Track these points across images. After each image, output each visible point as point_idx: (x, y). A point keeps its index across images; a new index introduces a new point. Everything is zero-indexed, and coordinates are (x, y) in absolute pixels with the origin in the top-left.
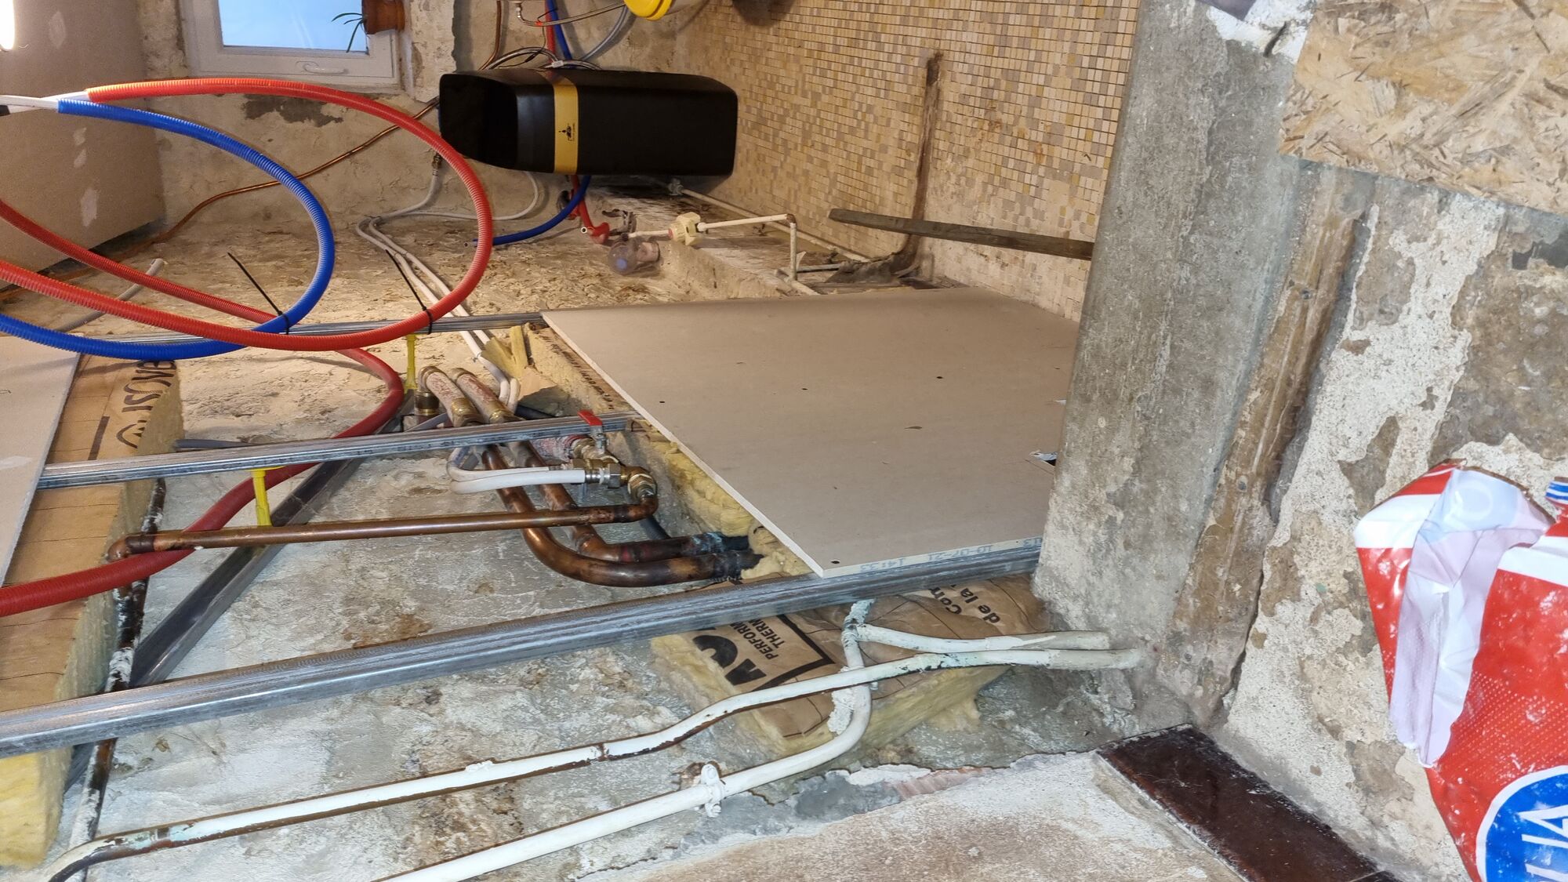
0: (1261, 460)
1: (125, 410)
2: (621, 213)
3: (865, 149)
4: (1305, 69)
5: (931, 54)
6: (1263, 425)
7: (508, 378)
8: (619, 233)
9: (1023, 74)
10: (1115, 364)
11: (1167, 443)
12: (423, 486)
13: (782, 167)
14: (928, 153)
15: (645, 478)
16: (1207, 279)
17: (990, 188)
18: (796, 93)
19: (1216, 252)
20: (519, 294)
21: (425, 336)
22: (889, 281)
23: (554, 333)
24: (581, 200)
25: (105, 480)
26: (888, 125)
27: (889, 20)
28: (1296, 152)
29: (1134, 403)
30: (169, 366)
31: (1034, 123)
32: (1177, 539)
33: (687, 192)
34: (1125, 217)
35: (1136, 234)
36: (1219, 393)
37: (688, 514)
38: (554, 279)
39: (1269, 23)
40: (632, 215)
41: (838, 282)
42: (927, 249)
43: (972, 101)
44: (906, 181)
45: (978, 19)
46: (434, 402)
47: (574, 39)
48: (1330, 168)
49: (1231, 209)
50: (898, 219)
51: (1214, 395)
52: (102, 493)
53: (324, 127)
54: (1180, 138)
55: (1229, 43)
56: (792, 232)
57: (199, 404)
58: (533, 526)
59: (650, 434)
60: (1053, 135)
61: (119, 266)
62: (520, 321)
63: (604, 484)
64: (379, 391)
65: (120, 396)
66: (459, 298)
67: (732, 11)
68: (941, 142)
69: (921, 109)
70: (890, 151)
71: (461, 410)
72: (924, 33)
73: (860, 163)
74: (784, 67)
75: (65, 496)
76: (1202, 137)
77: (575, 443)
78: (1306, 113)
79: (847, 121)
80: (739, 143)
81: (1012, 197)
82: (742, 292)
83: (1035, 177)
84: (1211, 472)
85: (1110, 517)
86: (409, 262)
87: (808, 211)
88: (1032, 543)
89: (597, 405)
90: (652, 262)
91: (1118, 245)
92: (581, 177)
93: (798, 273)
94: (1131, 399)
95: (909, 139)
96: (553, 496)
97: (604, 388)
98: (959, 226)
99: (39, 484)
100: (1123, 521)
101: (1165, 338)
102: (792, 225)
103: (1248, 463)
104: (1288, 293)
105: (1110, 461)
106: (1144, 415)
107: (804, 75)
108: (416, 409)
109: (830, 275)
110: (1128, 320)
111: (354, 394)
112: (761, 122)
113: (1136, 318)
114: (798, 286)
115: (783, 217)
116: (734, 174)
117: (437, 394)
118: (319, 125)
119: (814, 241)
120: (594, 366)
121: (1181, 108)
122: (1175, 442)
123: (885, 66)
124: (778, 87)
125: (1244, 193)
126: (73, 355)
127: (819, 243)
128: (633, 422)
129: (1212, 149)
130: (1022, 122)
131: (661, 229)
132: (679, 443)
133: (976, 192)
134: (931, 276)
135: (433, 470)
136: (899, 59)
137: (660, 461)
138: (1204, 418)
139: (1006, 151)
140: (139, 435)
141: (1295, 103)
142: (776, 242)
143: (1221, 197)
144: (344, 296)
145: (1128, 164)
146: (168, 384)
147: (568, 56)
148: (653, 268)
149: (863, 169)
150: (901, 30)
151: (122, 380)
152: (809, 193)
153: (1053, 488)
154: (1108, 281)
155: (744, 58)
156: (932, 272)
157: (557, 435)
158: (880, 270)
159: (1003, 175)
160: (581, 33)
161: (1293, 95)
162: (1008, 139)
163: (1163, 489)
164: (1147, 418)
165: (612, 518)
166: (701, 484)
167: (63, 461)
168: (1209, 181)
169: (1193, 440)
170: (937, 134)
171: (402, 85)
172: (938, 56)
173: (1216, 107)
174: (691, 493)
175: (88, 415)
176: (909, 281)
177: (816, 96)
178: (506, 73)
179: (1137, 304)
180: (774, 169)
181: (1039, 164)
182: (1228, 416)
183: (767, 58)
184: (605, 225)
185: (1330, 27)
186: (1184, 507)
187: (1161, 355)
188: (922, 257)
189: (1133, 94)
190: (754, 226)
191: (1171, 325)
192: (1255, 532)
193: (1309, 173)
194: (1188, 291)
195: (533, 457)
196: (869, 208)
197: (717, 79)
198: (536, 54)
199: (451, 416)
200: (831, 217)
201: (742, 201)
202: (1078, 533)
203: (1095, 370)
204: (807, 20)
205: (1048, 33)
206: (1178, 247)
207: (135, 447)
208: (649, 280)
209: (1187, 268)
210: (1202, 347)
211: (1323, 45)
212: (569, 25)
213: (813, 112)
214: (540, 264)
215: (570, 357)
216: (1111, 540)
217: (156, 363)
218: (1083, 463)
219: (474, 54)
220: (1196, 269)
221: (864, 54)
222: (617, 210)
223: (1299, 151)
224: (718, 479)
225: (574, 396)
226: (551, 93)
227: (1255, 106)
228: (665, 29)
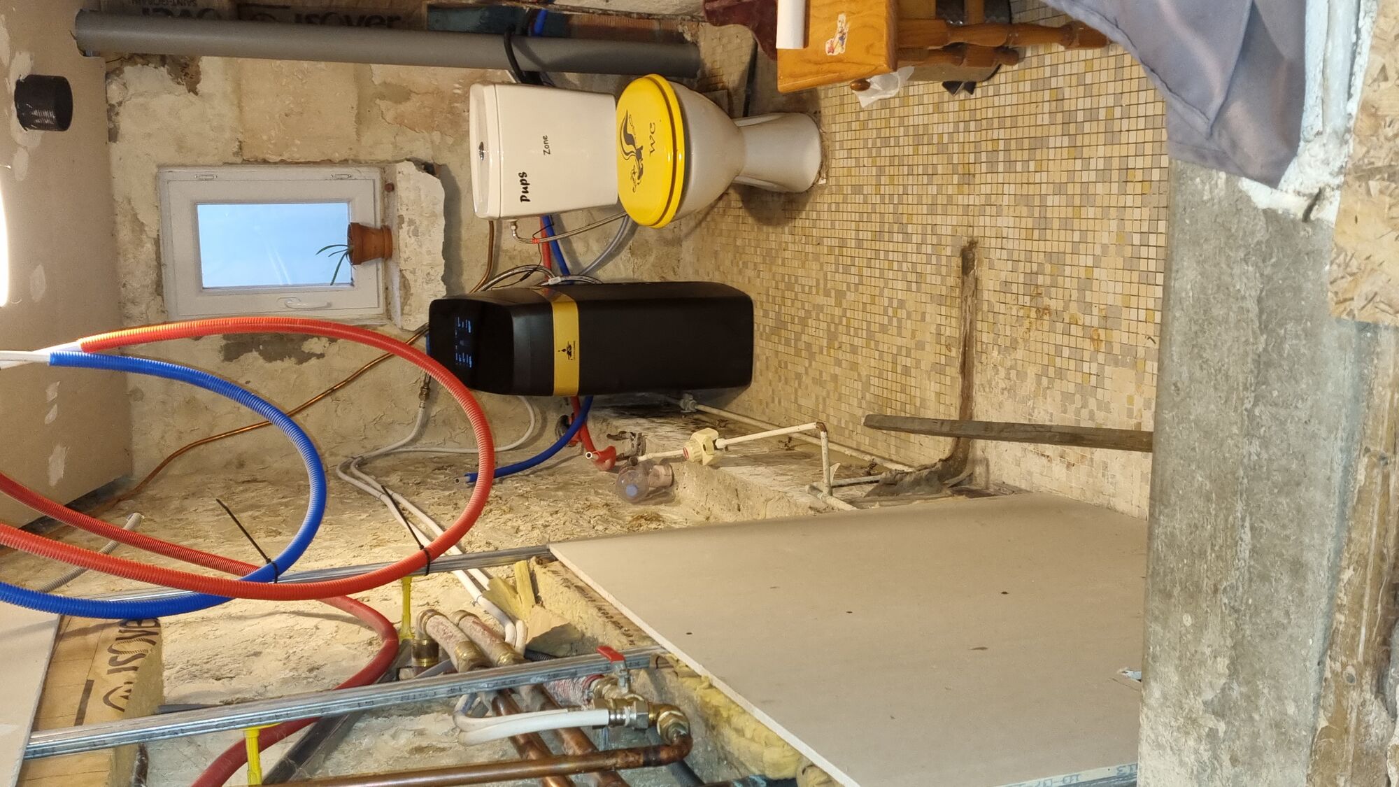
0: (1366, 648)
1: (110, 672)
2: (628, 435)
3: (900, 348)
4: (1344, 232)
5: (964, 242)
6: (1361, 607)
7: (513, 620)
8: (627, 458)
9: (1068, 257)
10: (1193, 553)
11: (1262, 637)
12: (424, 744)
13: (807, 373)
14: (971, 347)
15: (675, 716)
16: (1279, 454)
17: (1045, 381)
18: (817, 293)
19: (1283, 423)
20: (518, 530)
21: (423, 577)
22: (939, 491)
23: (564, 566)
24: (582, 424)
25: (94, 747)
26: (923, 319)
27: (915, 209)
28: (1348, 314)
29: (1219, 596)
30: (153, 624)
31: (1087, 307)
32: (1290, 749)
33: (701, 408)
34: (1182, 393)
35: (1197, 410)
36: (1310, 577)
37: (726, 758)
38: (557, 512)
39: (1302, 190)
40: (640, 437)
41: (879, 495)
42: (979, 453)
43: (1014, 288)
44: (948, 378)
45: (1012, 203)
46: (433, 650)
47: (572, 253)
48: (1387, 328)
49: (1293, 377)
50: (943, 422)
51: (1305, 579)
52: (92, 760)
53: (304, 364)
54: (1230, 308)
55: (1265, 212)
56: (823, 442)
57: (177, 668)
58: (552, 774)
59: (677, 669)
60: (1109, 319)
61: (97, 521)
62: (524, 556)
63: (629, 726)
64: (370, 644)
65: (104, 658)
66: (453, 538)
67: (742, 212)
68: (985, 335)
69: (958, 300)
70: (927, 347)
71: (465, 654)
72: (954, 220)
73: (894, 363)
74: (803, 267)
75: (52, 766)
76: (1252, 305)
77: (594, 684)
78: (1352, 274)
79: (878, 319)
80: (757, 350)
81: (1071, 388)
82: (769, 512)
83: (1094, 366)
84: (1315, 667)
85: (1211, 729)
86: (396, 504)
87: (840, 421)
88: (1127, 771)
89: (616, 641)
90: (665, 487)
91: (1178, 424)
92: (582, 398)
93: (833, 488)
94: (1216, 591)
95: (948, 333)
96: (572, 744)
97: (622, 622)
98: (1013, 424)
99: (26, 754)
100: (1225, 732)
101: (1243, 519)
102: (823, 434)
103: (1352, 651)
104: (1365, 460)
105: (1202, 663)
106: (1233, 608)
107: (826, 275)
108: (413, 660)
109: (870, 488)
110: (1200, 503)
111: (343, 648)
112: (780, 326)
113: (1209, 500)
114: (837, 503)
115: (812, 426)
116: (753, 385)
117: (438, 639)
118: (300, 362)
119: (848, 452)
120: (611, 599)
121: (1226, 278)
122: (1271, 634)
123: (914, 258)
124: (798, 288)
125: (1303, 361)
126: (54, 617)
127: (854, 454)
128: (658, 657)
129: (1264, 317)
130: (1073, 307)
131: (674, 449)
132: (710, 676)
133: (1029, 385)
134: (987, 482)
135: (435, 726)
136: (929, 249)
137: (690, 700)
138: (1298, 606)
139: (1059, 339)
140: (126, 697)
141: (1339, 266)
142: (806, 456)
143: (1281, 366)
144: (326, 544)
145: (1179, 338)
146: (153, 643)
147: (565, 271)
148: (666, 494)
149: (899, 369)
150: (930, 220)
151: (105, 641)
152: (839, 399)
153: (1142, 701)
154: (1174, 462)
155: (758, 260)
156: (988, 477)
157: (574, 675)
158: (928, 479)
159: (1058, 365)
160: (578, 246)
161: (1335, 259)
162: (1059, 326)
163: (1266, 691)
164: (1237, 611)
165: (641, 761)
166: (738, 721)
167: (48, 728)
168: (1265, 350)
169: (1290, 630)
170: (979, 326)
171: (388, 315)
172: (973, 244)
173: (1262, 275)
174: (727, 732)
175: (72, 679)
176: (958, 490)
177: (840, 295)
178: (498, 294)
179: (1208, 486)
180: (798, 376)
181: (1097, 351)
182: (1324, 600)
183: (783, 259)
184: (612, 449)
185: (1363, 190)
186: (1291, 709)
187: (1242, 540)
188: (974, 462)
189: (1174, 268)
190: (779, 439)
191: (1248, 505)
192: (1373, 731)
193: (1369, 335)
194: (1261, 467)
195: (549, 702)
196: (910, 411)
197: (729, 284)
198: (532, 272)
199: (454, 661)
200: (866, 424)
201: (764, 413)
202: (1177, 752)
203: (1172, 561)
204: (825, 216)
205: (1091, 212)
206: (1243, 421)
207: (122, 710)
208: (662, 507)
209: (1256, 442)
210: (1284, 527)
211: (1358, 207)
212: (567, 241)
213: (838, 311)
214: (540, 497)
215: (583, 590)
216: (1215, 757)
217: (140, 623)
218: (1172, 669)
219: (465, 277)
220: (1265, 443)
221: (891, 246)
222: (624, 432)
223: (1351, 313)
224: (758, 714)
225: (589, 634)
226: (551, 312)
227: (1302, 271)
228: (670, 236)
